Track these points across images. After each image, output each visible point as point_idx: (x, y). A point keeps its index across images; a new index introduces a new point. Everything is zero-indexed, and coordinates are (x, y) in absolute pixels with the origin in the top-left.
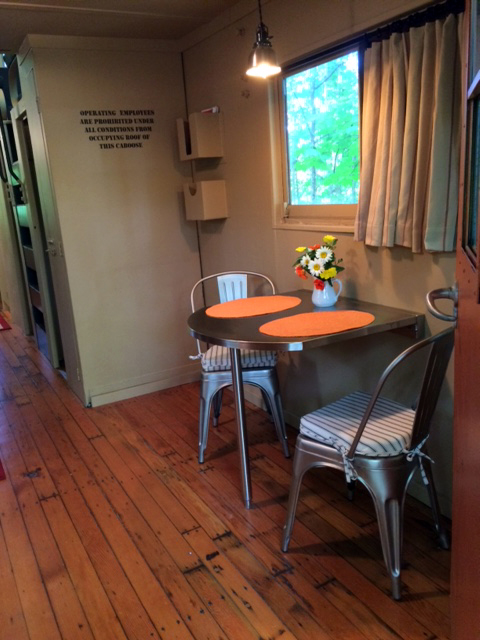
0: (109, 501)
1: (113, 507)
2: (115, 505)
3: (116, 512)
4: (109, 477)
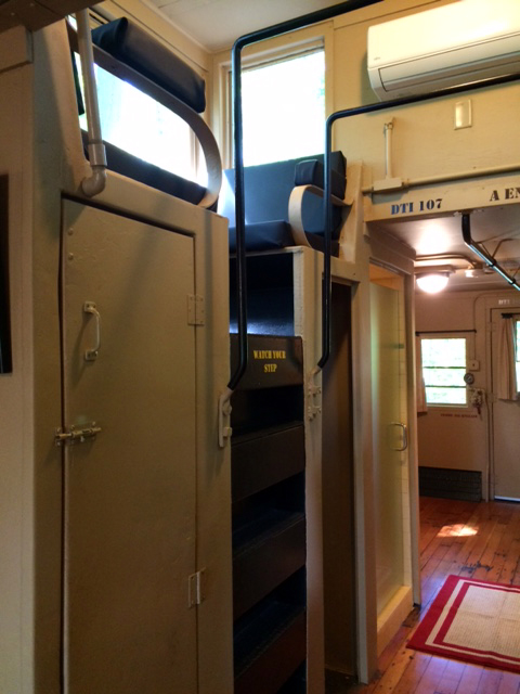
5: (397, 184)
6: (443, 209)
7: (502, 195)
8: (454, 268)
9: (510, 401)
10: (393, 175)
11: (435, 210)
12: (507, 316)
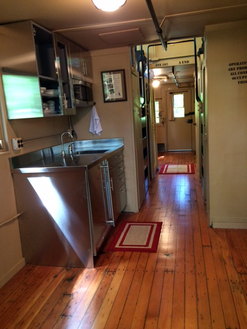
0: (196, 288)
1: (197, 292)
2: (198, 292)
3: (197, 296)
4: (203, 273)
5: (157, 59)
6: (168, 65)
7: (181, 62)
8: (161, 79)
9: (172, 121)
10: (156, 57)
11: (166, 66)
12: (171, 93)
